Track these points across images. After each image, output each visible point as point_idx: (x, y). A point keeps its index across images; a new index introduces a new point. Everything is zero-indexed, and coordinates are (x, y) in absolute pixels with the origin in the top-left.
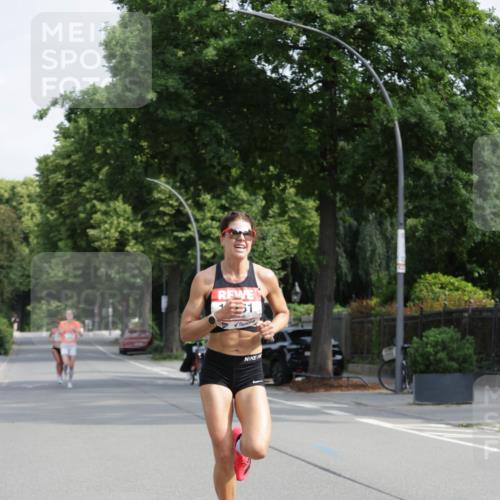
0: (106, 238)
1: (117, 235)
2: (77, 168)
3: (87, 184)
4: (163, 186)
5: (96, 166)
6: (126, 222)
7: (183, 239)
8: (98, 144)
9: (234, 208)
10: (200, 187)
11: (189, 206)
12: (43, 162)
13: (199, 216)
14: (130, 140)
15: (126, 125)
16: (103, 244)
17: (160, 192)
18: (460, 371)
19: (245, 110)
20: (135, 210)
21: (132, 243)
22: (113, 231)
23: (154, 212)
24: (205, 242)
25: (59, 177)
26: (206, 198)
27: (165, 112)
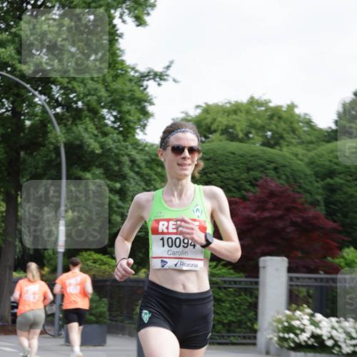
18: (97, 322)
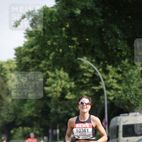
0: (54, 91)
1: (61, 90)
2: (37, 54)
3: (43, 62)
4: (85, 62)
5: (47, 52)
6: (66, 83)
7: (97, 91)
8: (48, 40)
9: (125, 72)
10: (106, 62)
11: (100, 72)
12: (18, 50)
13: (105, 77)
14: (66, 37)
15: (64, 29)
16: (53, 95)
17: (83, 65)
19: (130, 17)
20: (70, 76)
21: (69, 93)
22: (58, 87)
23: (81, 76)
24: (109, 91)
25: (27, 59)
26: (109, 67)
27: (86, 21)
